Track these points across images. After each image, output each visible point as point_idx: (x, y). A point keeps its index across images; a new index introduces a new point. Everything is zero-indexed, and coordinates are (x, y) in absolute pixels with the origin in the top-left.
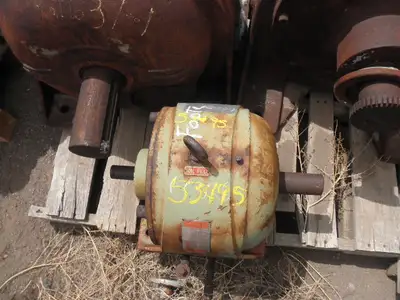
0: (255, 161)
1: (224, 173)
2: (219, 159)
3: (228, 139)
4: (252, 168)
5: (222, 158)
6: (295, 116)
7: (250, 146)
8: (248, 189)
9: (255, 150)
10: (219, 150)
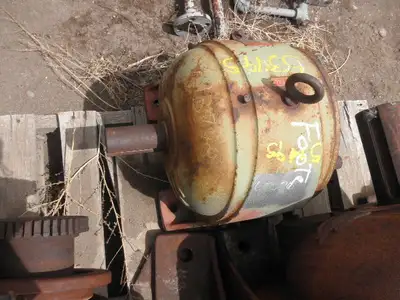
0: (223, 104)
1: (256, 82)
2: (267, 96)
3: (262, 125)
4: (225, 95)
5: (264, 98)
6: (130, 275)
7: (234, 122)
8: (223, 73)
9: (226, 119)
10: (270, 108)
